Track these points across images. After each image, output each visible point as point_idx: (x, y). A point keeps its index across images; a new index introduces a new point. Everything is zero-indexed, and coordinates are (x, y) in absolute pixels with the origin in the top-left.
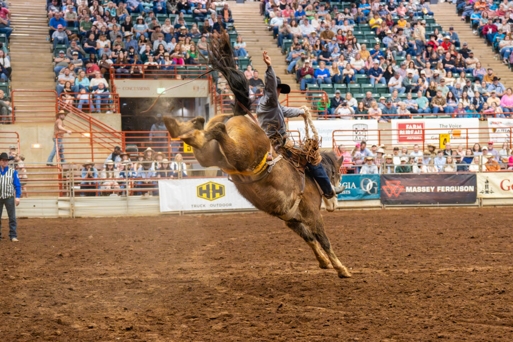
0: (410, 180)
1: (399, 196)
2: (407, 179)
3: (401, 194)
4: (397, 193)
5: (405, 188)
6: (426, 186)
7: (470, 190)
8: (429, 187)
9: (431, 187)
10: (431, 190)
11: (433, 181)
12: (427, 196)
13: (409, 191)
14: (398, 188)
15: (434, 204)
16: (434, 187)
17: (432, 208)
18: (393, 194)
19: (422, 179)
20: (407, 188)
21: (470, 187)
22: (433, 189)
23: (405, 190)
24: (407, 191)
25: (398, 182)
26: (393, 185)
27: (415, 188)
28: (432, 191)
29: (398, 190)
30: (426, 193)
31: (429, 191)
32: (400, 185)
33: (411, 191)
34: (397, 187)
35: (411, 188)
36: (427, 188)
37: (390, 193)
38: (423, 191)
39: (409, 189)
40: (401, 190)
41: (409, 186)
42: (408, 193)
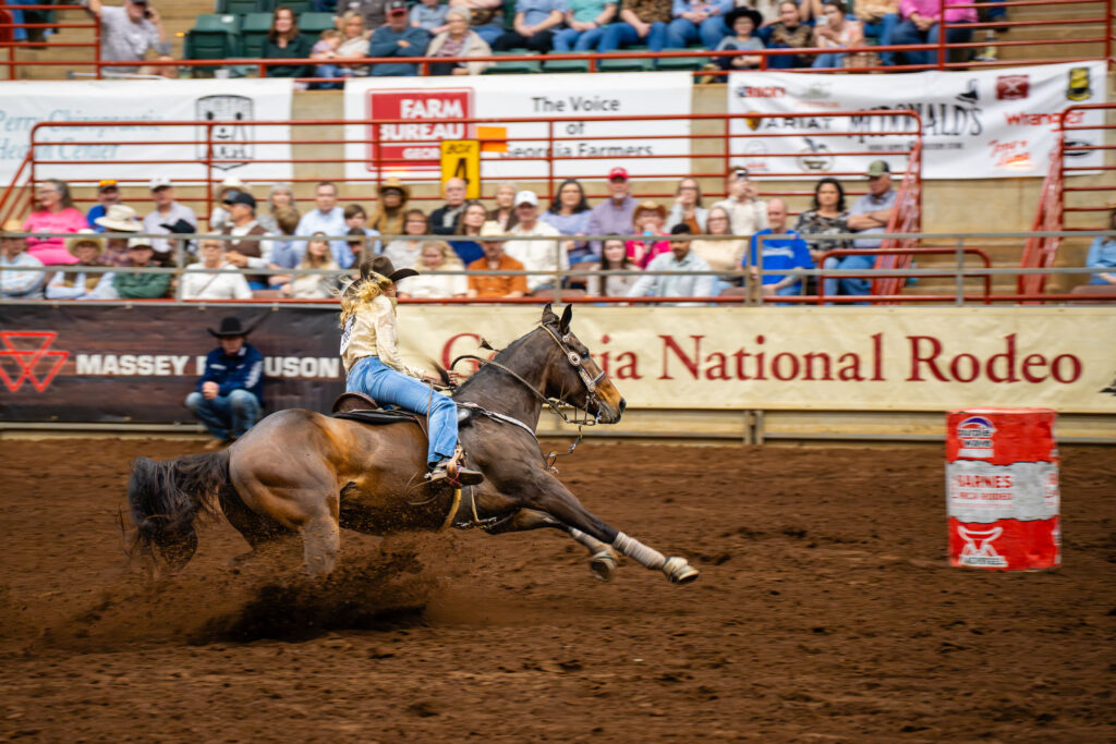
0: (96, 326)
1: (49, 390)
2: (82, 323)
3: (58, 381)
4: (41, 377)
5: (73, 359)
6: (154, 353)
7: (322, 375)
8: (165, 358)
9: (174, 359)
10: (172, 368)
11: (181, 335)
12: (158, 393)
13: (89, 371)
14: (46, 359)
15: (184, 423)
16: (185, 359)
17: (180, 438)
18: (28, 381)
19: (138, 325)
20: (82, 359)
21: (324, 361)
22: (180, 363)
23: (74, 368)
24: (80, 371)
25: (49, 336)
26: (28, 348)
27: (111, 359)
28: (179, 372)
29: (46, 368)
30: (153, 378)
31: (167, 373)
32: (56, 346)
33: (98, 372)
34: (44, 353)
35: (96, 359)
36: (160, 359)
37: (14, 378)
38: (143, 372)
39: (88, 364)
40: (59, 365)
41: (90, 352)
42: (84, 377)
